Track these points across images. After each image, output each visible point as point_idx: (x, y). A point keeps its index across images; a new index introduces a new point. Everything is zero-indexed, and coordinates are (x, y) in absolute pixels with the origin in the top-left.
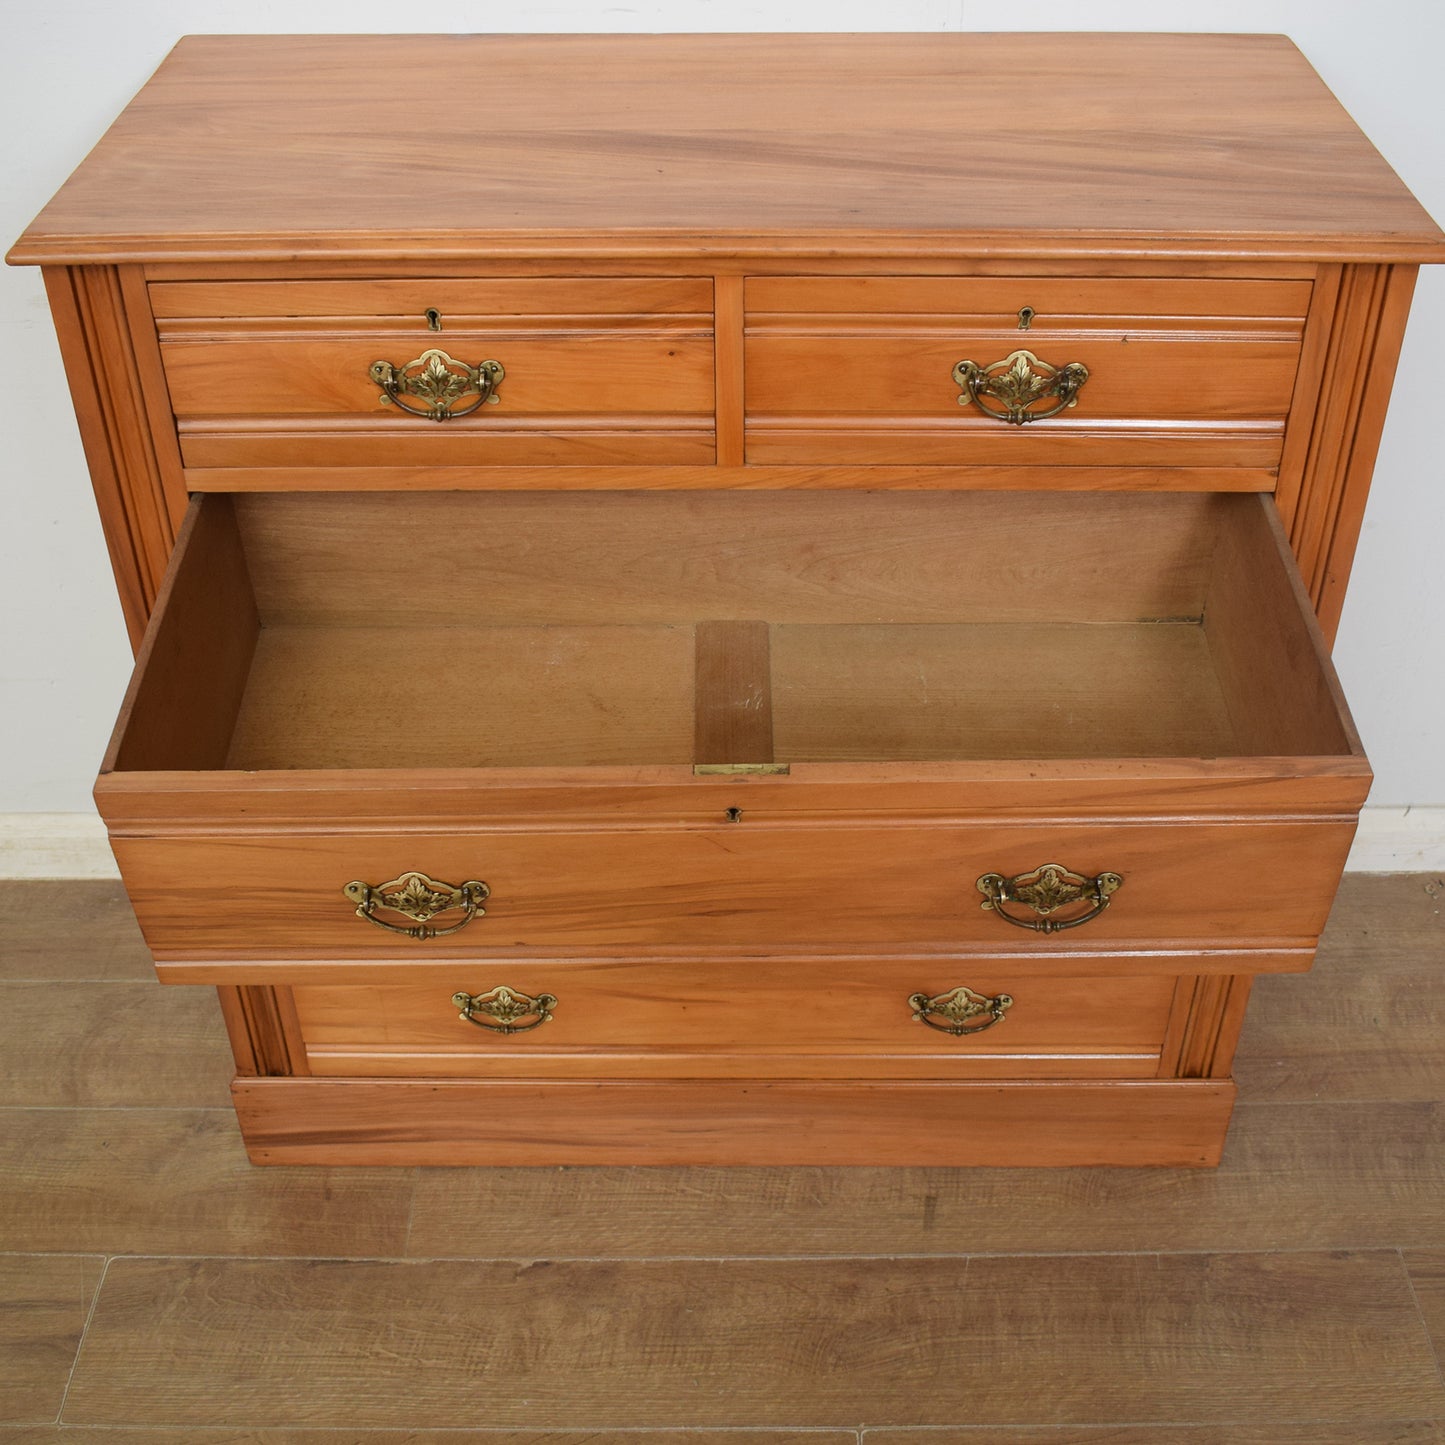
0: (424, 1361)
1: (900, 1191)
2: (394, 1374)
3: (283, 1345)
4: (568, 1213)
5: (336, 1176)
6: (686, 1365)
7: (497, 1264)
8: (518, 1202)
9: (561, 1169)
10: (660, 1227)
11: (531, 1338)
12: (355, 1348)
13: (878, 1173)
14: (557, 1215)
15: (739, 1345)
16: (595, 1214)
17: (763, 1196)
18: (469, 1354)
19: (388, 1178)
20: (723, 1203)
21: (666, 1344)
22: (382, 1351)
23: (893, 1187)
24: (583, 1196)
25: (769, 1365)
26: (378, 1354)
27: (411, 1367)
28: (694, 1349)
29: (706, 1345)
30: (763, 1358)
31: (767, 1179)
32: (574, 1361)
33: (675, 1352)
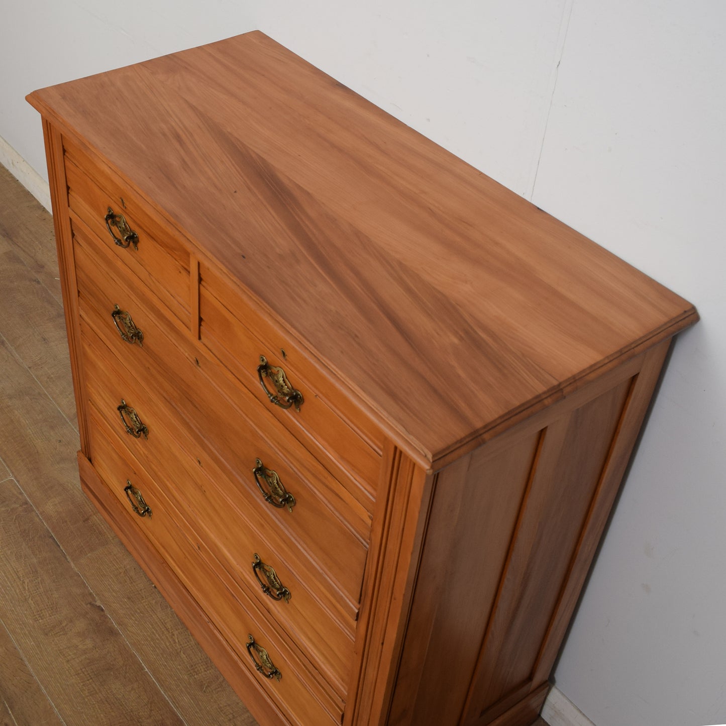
0: (30, 599)
1: (234, 717)
2: (19, 594)
3: (9, 552)
4: (132, 602)
5: (96, 516)
6: (84, 688)
7: (91, 594)
8: (126, 582)
9: (153, 586)
10: (148, 637)
11: (63, 627)
12: (22, 574)
13: (238, 703)
14: (129, 598)
15: (107, 701)
16: (139, 611)
17: (192, 666)
18: (43, 611)
19: (107, 533)
20: (178, 653)
21: (90, 674)
22: (26, 583)
23: (234, 714)
24: (145, 602)
25: (104, 718)
26: (24, 582)
27: (25, 596)
28: (94, 686)
29: (99, 689)
30: (106, 714)
31: (202, 662)
32: (61, 648)
33: (88, 680)
